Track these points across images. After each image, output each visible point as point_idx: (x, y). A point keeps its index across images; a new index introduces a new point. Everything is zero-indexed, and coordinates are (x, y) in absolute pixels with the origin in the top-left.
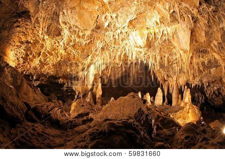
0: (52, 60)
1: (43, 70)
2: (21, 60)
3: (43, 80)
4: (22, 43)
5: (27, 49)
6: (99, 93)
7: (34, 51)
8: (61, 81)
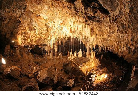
0: (35, 39)
1: (32, 43)
2: (23, 41)
3: (33, 47)
4: (22, 33)
5: (25, 36)
6: (56, 50)
7: (28, 36)
8: (40, 46)
